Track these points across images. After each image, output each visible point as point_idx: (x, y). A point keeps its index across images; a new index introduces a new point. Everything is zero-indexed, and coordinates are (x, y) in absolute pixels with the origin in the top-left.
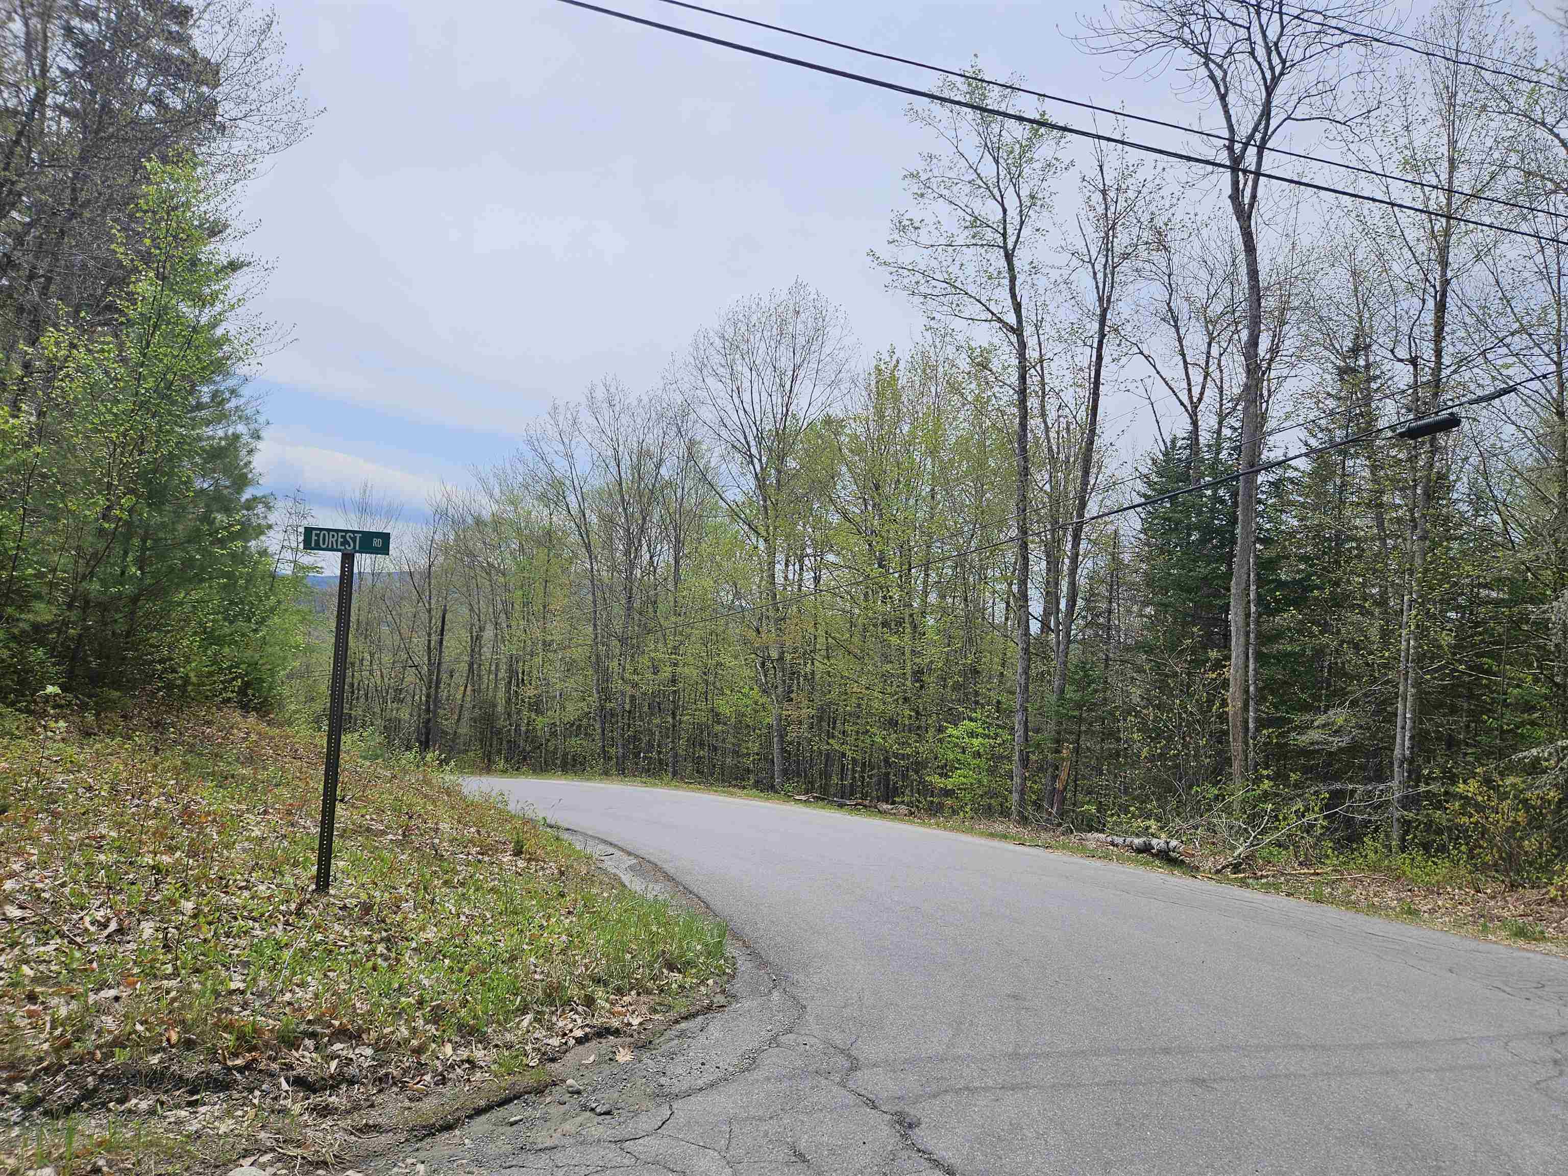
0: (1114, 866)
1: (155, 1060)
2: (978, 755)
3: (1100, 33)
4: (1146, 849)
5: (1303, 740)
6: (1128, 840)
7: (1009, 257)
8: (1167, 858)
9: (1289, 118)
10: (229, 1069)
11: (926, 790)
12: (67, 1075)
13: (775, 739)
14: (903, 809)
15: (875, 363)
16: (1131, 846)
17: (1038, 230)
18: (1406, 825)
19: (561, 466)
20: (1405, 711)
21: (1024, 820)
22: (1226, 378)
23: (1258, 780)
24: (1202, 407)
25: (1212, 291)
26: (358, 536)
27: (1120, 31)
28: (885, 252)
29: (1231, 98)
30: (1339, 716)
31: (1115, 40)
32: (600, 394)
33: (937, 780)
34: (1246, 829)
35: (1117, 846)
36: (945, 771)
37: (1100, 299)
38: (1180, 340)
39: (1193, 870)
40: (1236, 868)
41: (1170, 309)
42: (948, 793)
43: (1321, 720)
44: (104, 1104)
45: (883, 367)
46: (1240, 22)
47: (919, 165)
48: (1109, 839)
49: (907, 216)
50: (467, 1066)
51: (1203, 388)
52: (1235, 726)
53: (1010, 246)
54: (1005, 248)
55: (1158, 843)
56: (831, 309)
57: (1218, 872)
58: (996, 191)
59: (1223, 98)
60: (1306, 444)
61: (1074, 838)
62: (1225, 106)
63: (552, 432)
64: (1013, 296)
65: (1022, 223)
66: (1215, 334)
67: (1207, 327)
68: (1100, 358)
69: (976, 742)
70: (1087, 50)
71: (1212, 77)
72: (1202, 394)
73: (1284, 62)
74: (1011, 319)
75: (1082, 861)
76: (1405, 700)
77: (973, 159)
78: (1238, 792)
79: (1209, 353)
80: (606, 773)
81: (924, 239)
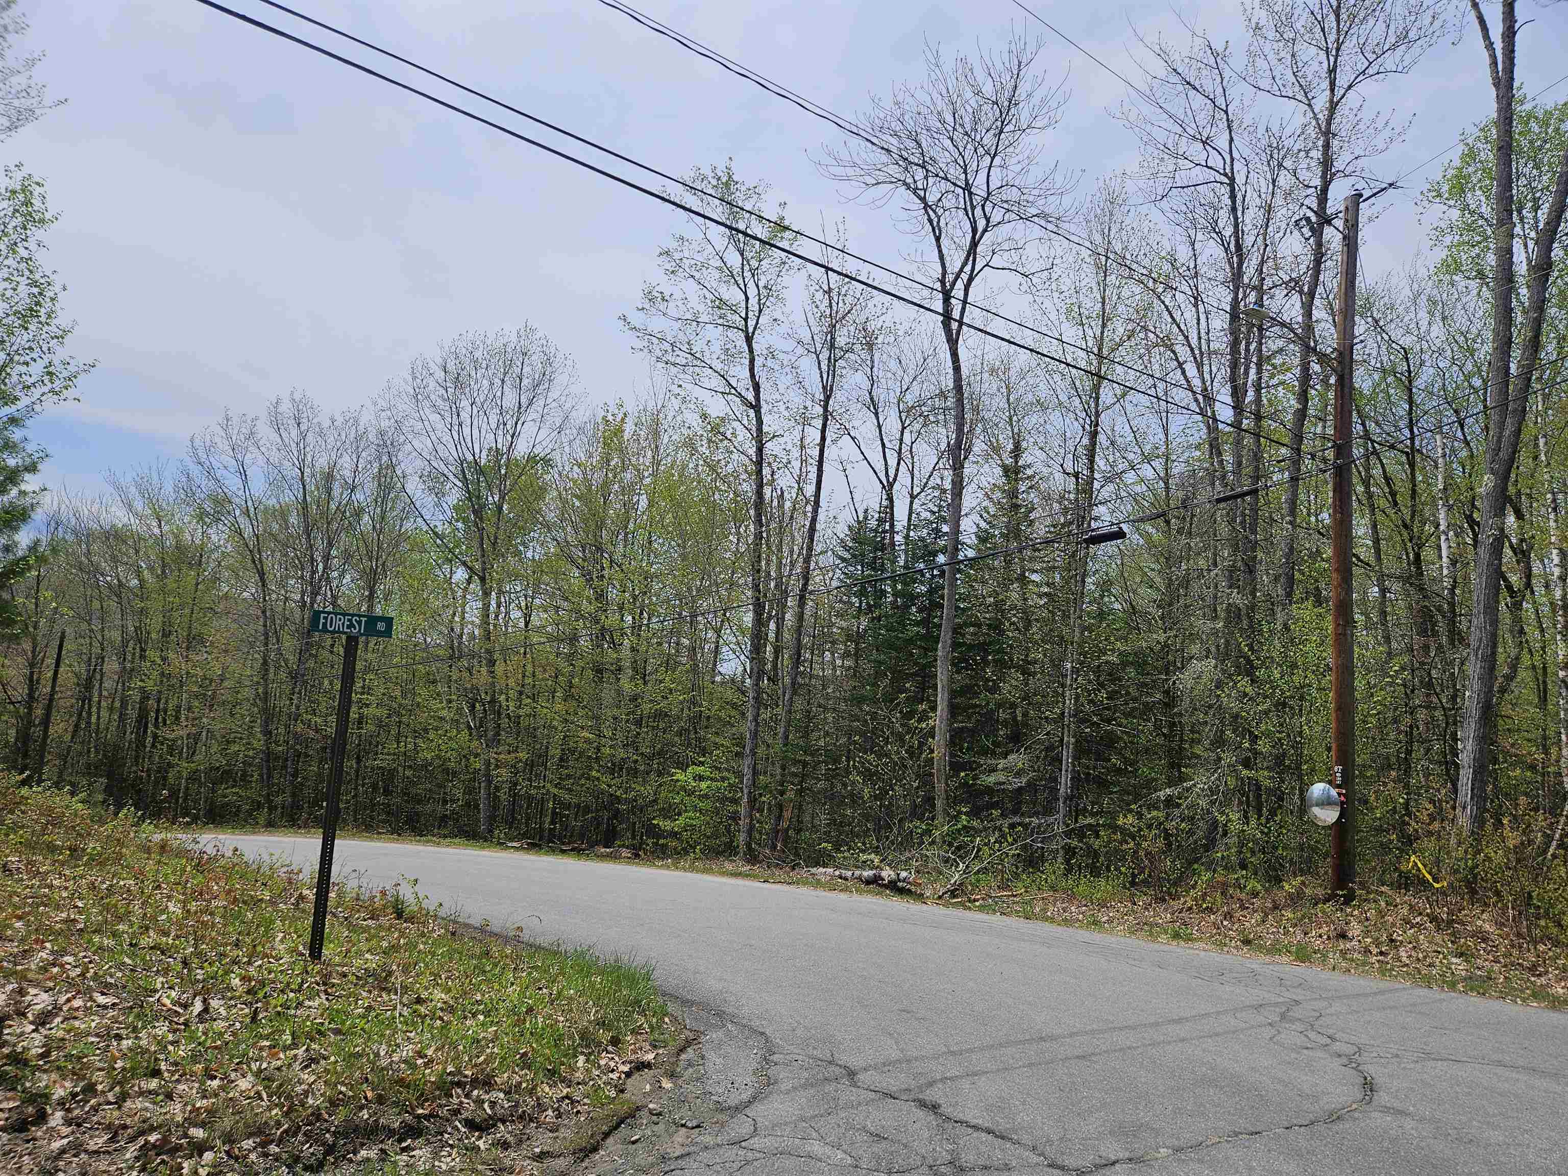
0: (856, 897)
1: (365, 1114)
2: (706, 796)
3: (838, 161)
4: (875, 881)
5: (991, 779)
6: (857, 873)
7: (749, 340)
8: (896, 888)
9: (987, 265)
10: (419, 1117)
11: (654, 832)
12: (305, 1134)
13: (483, 785)
14: (625, 853)
15: (603, 413)
16: (860, 878)
17: (775, 320)
18: (1070, 852)
19: (233, 483)
20: (1067, 757)
21: (752, 858)
22: (917, 465)
23: (956, 818)
24: (896, 487)
25: (905, 387)
26: (364, 619)
27: (855, 165)
28: (636, 319)
29: (944, 242)
30: (1017, 759)
31: (850, 172)
32: (286, 407)
33: (666, 825)
34: (955, 860)
35: (846, 879)
36: (670, 812)
37: (824, 388)
38: (879, 427)
39: (920, 897)
40: (953, 894)
41: (872, 399)
42: (674, 835)
43: (1002, 763)
44: (344, 1157)
45: (610, 418)
46: (959, 183)
47: (673, 245)
48: (837, 873)
49: (657, 289)
50: (567, 1101)
51: (897, 470)
52: (939, 770)
53: (751, 330)
54: (747, 332)
55: (887, 874)
56: (560, 355)
57: (940, 897)
58: (741, 282)
59: (938, 239)
60: (978, 526)
61: (803, 872)
62: (939, 247)
63: (223, 445)
64: (753, 375)
65: (760, 311)
66: (908, 422)
67: (900, 417)
68: (823, 439)
69: (704, 785)
70: (827, 174)
71: (930, 221)
72: (896, 475)
73: (988, 220)
74: (750, 396)
75: (824, 894)
76: (1068, 747)
77: (720, 247)
78: (943, 828)
79: (901, 440)
80: (271, 825)
81: (672, 311)
